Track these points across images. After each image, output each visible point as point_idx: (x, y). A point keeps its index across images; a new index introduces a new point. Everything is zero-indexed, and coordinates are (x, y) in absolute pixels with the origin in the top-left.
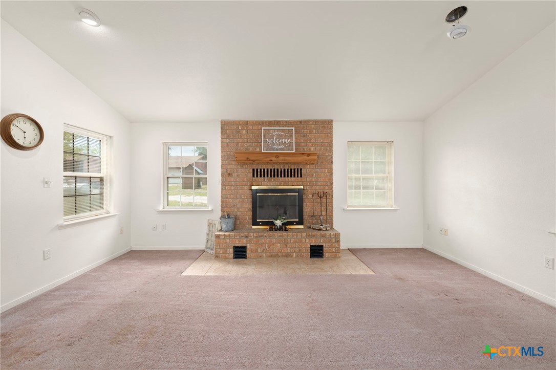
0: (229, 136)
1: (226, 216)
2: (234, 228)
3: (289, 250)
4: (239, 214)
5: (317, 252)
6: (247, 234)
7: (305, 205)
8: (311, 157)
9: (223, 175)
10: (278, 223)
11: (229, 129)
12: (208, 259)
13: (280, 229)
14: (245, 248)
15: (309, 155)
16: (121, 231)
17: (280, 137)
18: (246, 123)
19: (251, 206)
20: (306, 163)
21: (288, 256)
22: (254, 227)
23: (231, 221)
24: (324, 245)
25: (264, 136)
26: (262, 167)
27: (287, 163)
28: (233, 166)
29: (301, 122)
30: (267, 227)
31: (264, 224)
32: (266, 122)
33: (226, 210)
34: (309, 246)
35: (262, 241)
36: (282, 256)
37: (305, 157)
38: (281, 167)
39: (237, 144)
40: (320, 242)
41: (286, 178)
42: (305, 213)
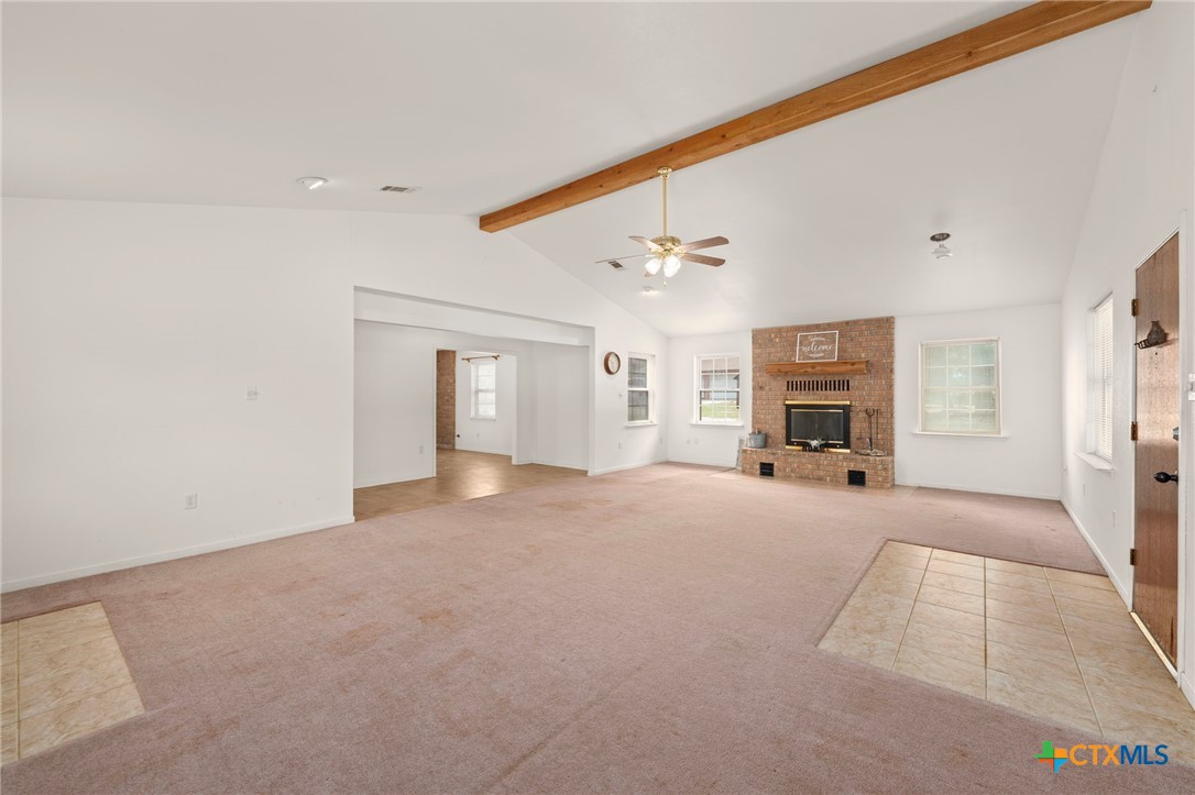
0: (760, 345)
1: (757, 432)
2: (765, 445)
3: (821, 473)
4: (771, 432)
5: (857, 479)
6: (774, 451)
7: (852, 425)
8: (855, 366)
9: (754, 389)
10: (814, 443)
11: (761, 338)
12: (737, 473)
13: (816, 450)
14: (771, 465)
15: (853, 364)
16: (661, 440)
17: (819, 343)
18: (779, 331)
19: (784, 423)
20: (855, 372)
21: (820, 479)
22: (787, 447)
23: (760, 438)
24: (867, 471)
25: (801, 343)
26: (798, 379)
27: (830, 374)
28: (765, 378)
29: (847, 323)
30: (800, 448)
31: (799, 444)
32: (802, 327)
33: (757, 426)
34: (846, 471)
35: (790, 459)
36: (814, 479)
37: (849, 367)
38: (821, 378)
39: (769, 354)
40: (861, 467)
41: (828, 392)
42: (852, 435)
